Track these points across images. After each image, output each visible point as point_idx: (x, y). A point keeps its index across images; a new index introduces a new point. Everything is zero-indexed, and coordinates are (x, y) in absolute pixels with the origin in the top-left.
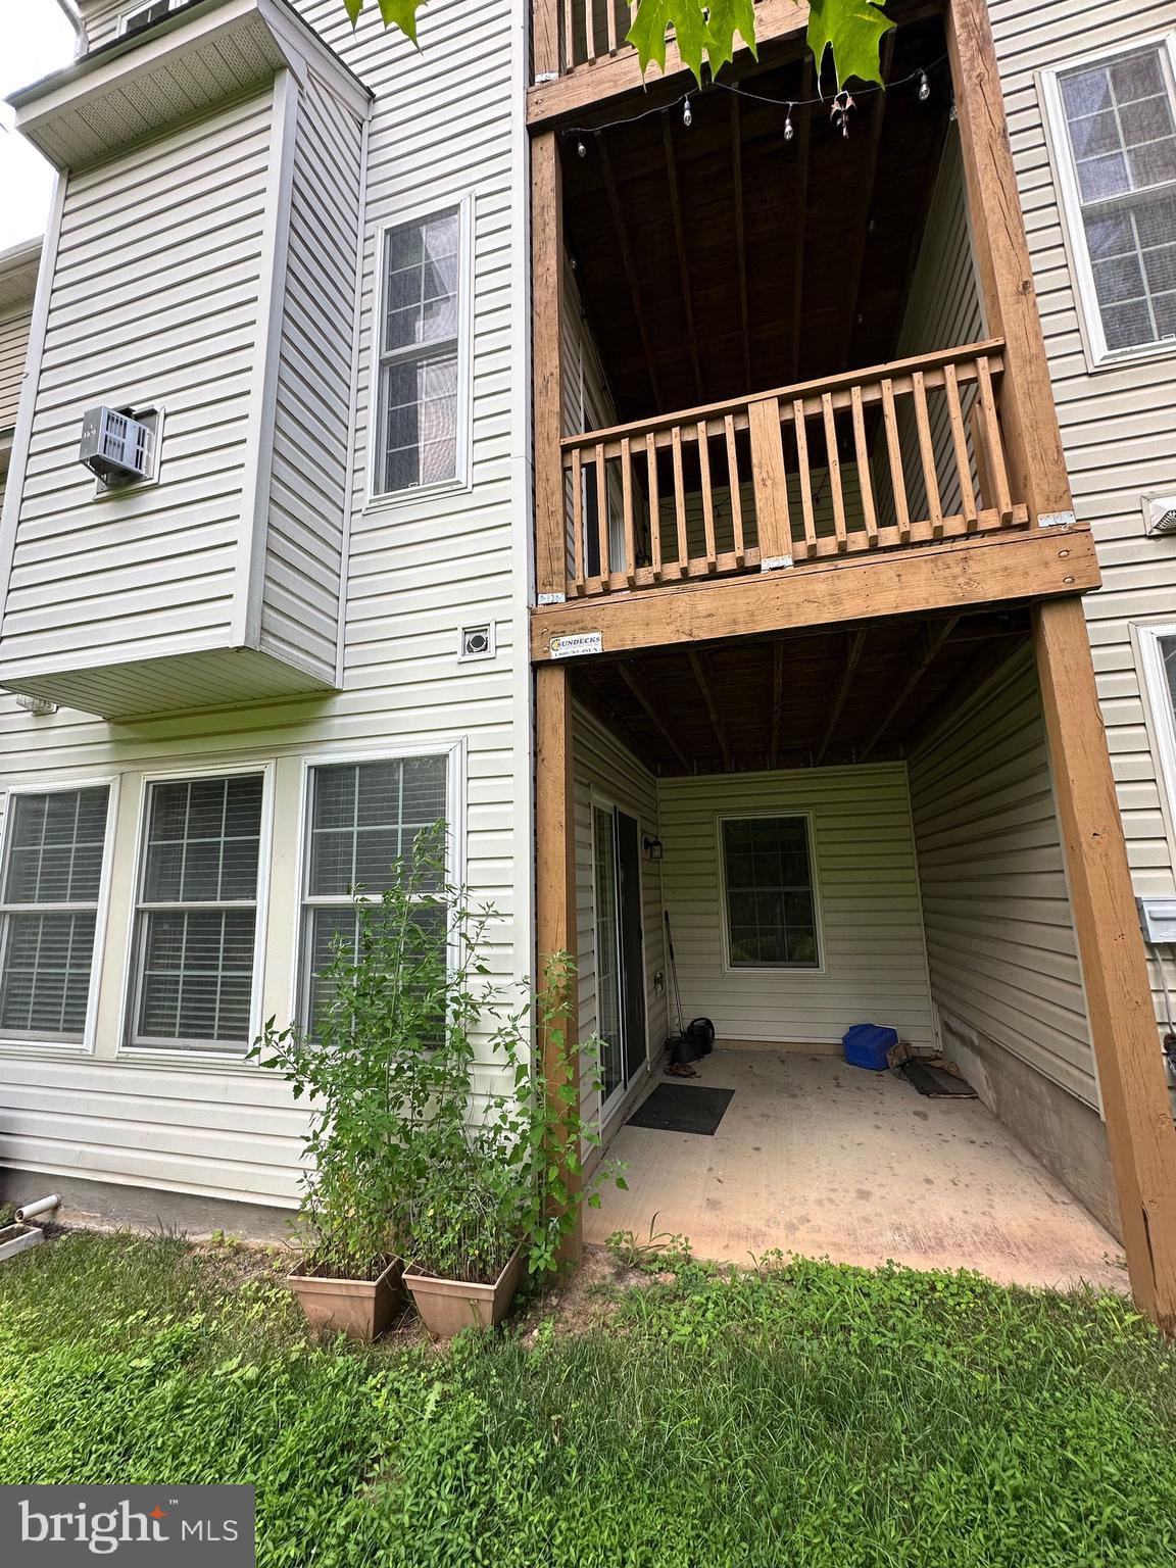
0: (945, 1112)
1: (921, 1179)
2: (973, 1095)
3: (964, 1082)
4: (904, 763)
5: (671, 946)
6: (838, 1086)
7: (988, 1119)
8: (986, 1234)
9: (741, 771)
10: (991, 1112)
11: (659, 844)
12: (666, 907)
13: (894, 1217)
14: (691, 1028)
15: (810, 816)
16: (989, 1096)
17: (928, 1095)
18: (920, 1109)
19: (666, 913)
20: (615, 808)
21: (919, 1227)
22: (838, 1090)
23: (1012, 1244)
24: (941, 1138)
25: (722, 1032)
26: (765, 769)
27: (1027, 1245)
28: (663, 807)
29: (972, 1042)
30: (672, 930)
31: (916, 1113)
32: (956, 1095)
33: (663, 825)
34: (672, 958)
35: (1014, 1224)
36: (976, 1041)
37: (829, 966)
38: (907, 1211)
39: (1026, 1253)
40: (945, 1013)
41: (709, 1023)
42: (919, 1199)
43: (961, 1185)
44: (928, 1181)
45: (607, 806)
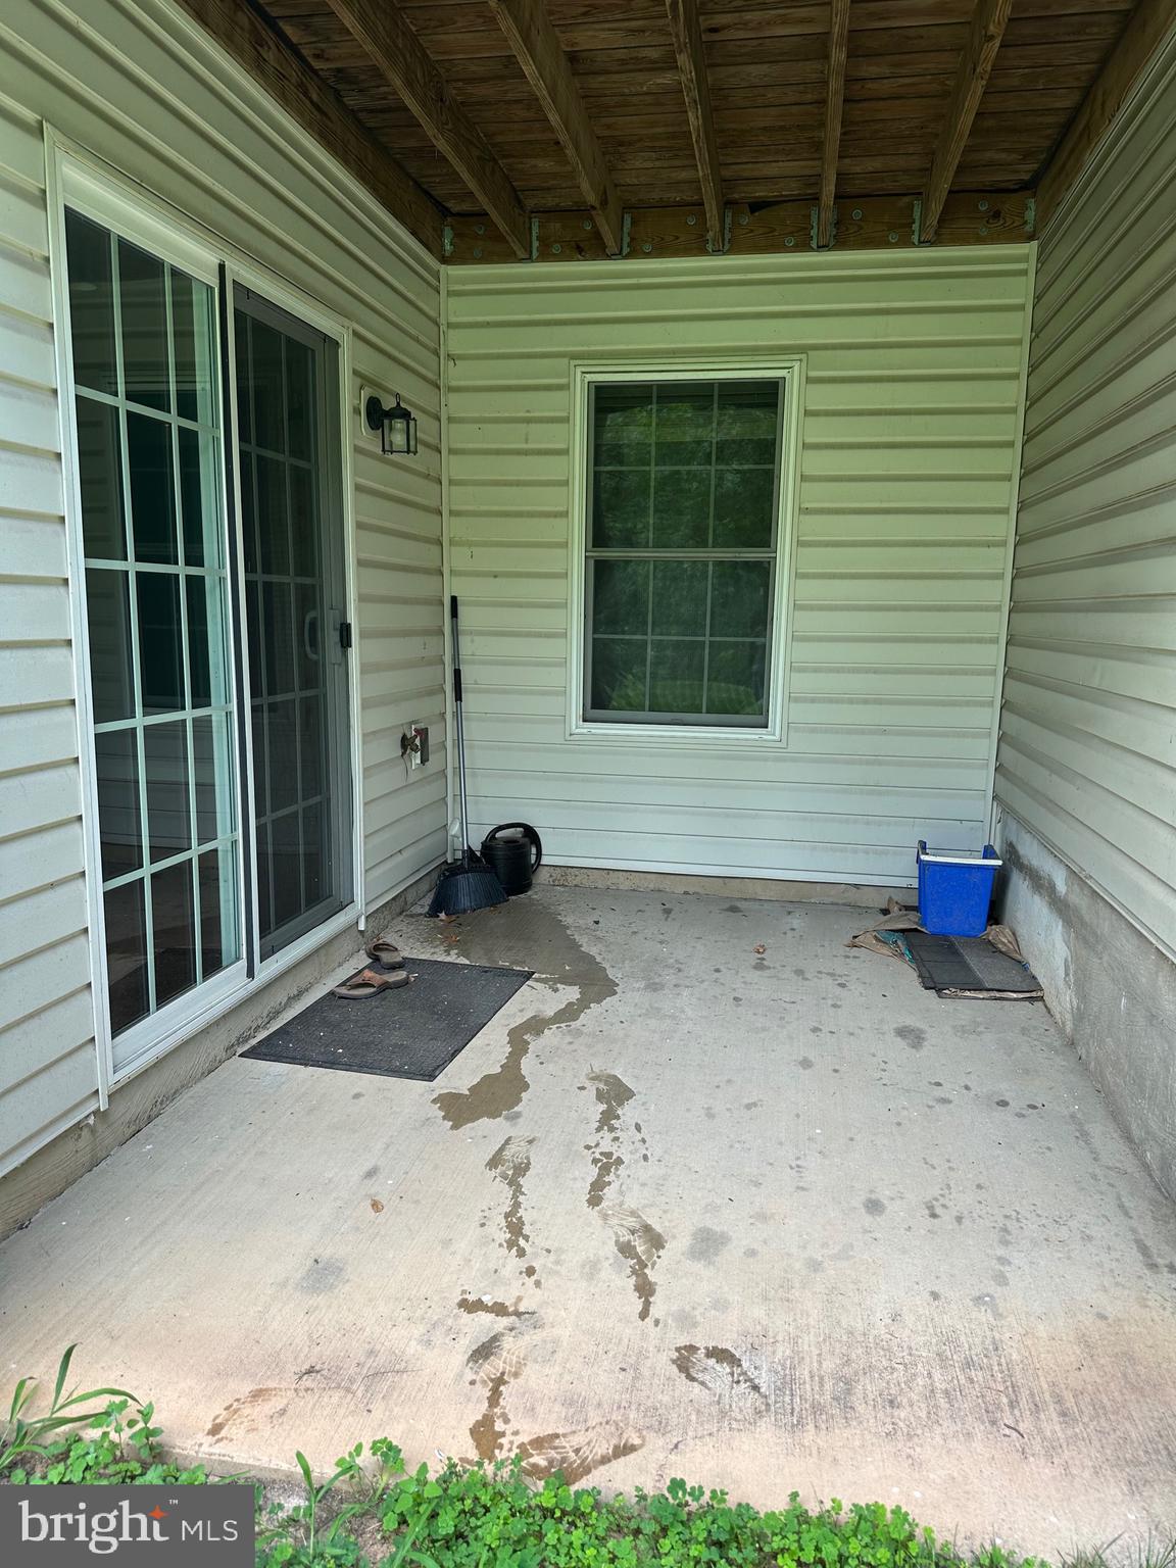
0: (962, 1031)
1: (858, 1201)
2: (1032, 992)
3: (1023, 966)
4: (1030, 248)
5: (457, 673)
6: (760, 966)
7: (1051, 1048)
8: (968, 1364)
9: (648, 255)
10: (1061, 1031)
11: (406, 415)
12: (453, 586)
13: (759, 1312)
14: (489, 844)
15: (793, 377)
16: (1062, 999)
17: (939, 991)
18: (910, 1021)
19: (454, 600)
20: (222, 267)
21: (807, 1343)
22: (755, 975)
23: (1024, 1394)
24: (938, 1092)
25: (555, 851)
26: (702, 251)
27: (1059, 1400)
28: (455, 342)
29: (1052, 888)
30: (464, 641)
31: (902, 1032)
32: (998, 992)
33: (451, 389)
34: (458, 697)
35: (1042, 1330)
36: (1061, 887)
37: (789, 726)
38: (796, 1293)
39: (1052, 1425)
40: (1013, 825)
41: (531, 834)
42: (835, 1257)
43: (947, 1217)
44: (874, 1206)
45: (198, 263)
